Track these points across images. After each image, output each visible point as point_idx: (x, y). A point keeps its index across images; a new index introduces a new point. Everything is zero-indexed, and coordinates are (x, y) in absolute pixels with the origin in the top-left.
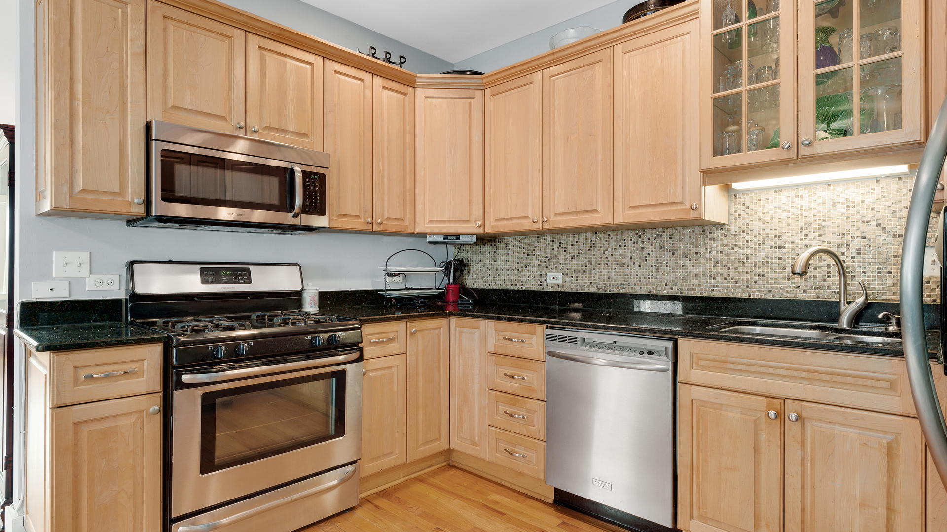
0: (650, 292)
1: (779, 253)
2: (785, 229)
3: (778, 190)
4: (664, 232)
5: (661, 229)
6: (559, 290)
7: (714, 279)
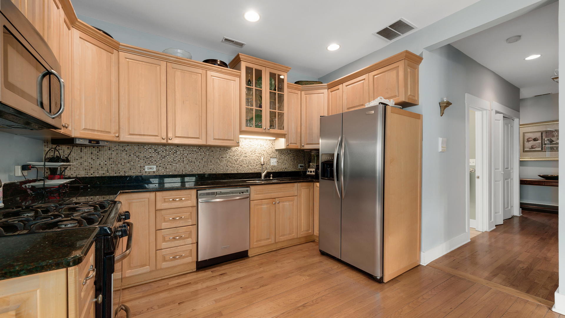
0: (204, 173)
1: (245, 158)
2: (247, 151)
3: (245, 139)
4: (210, 149)
5: (209, 148)
6: (154, 174)
7: (228, 167)
